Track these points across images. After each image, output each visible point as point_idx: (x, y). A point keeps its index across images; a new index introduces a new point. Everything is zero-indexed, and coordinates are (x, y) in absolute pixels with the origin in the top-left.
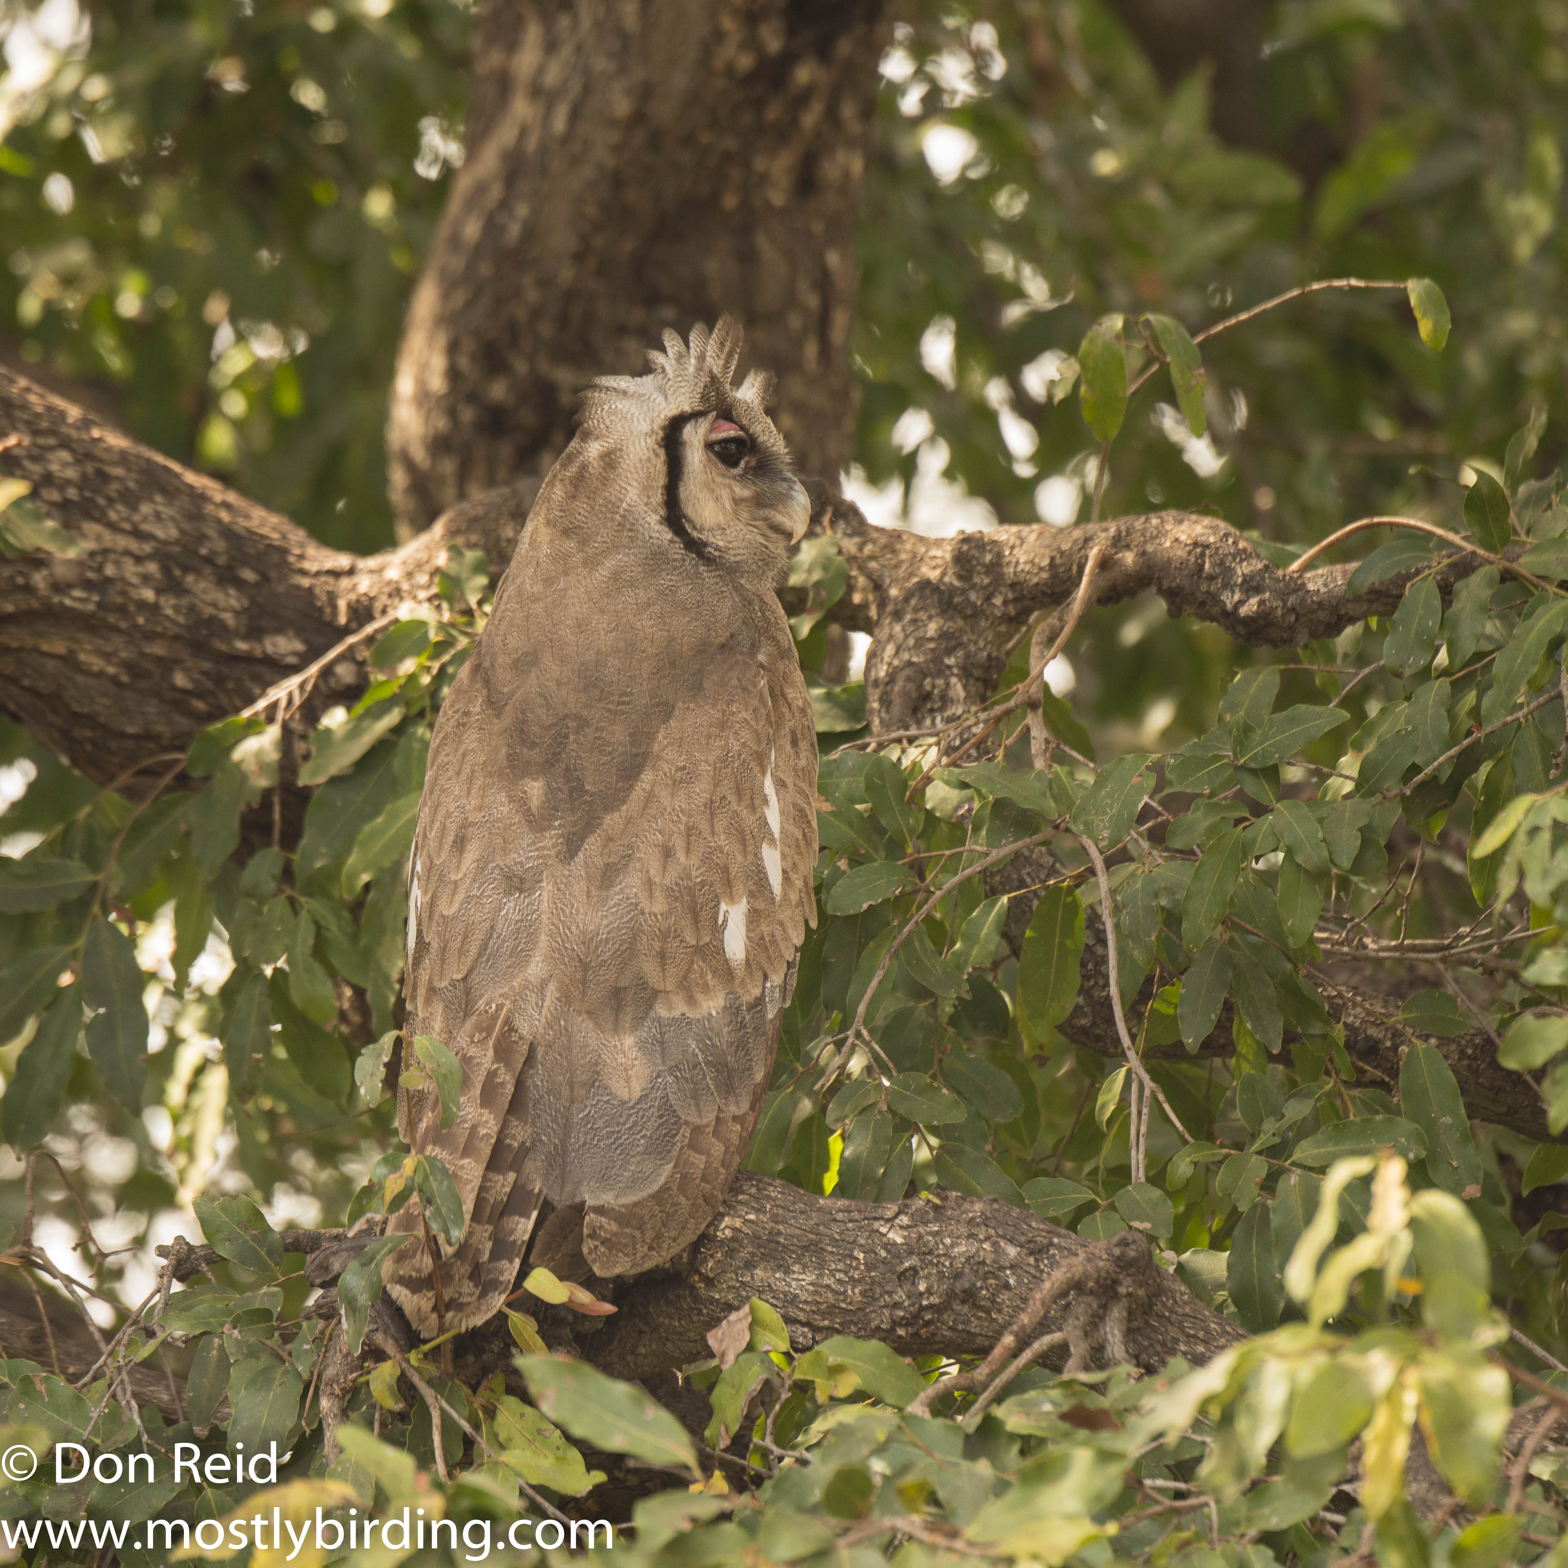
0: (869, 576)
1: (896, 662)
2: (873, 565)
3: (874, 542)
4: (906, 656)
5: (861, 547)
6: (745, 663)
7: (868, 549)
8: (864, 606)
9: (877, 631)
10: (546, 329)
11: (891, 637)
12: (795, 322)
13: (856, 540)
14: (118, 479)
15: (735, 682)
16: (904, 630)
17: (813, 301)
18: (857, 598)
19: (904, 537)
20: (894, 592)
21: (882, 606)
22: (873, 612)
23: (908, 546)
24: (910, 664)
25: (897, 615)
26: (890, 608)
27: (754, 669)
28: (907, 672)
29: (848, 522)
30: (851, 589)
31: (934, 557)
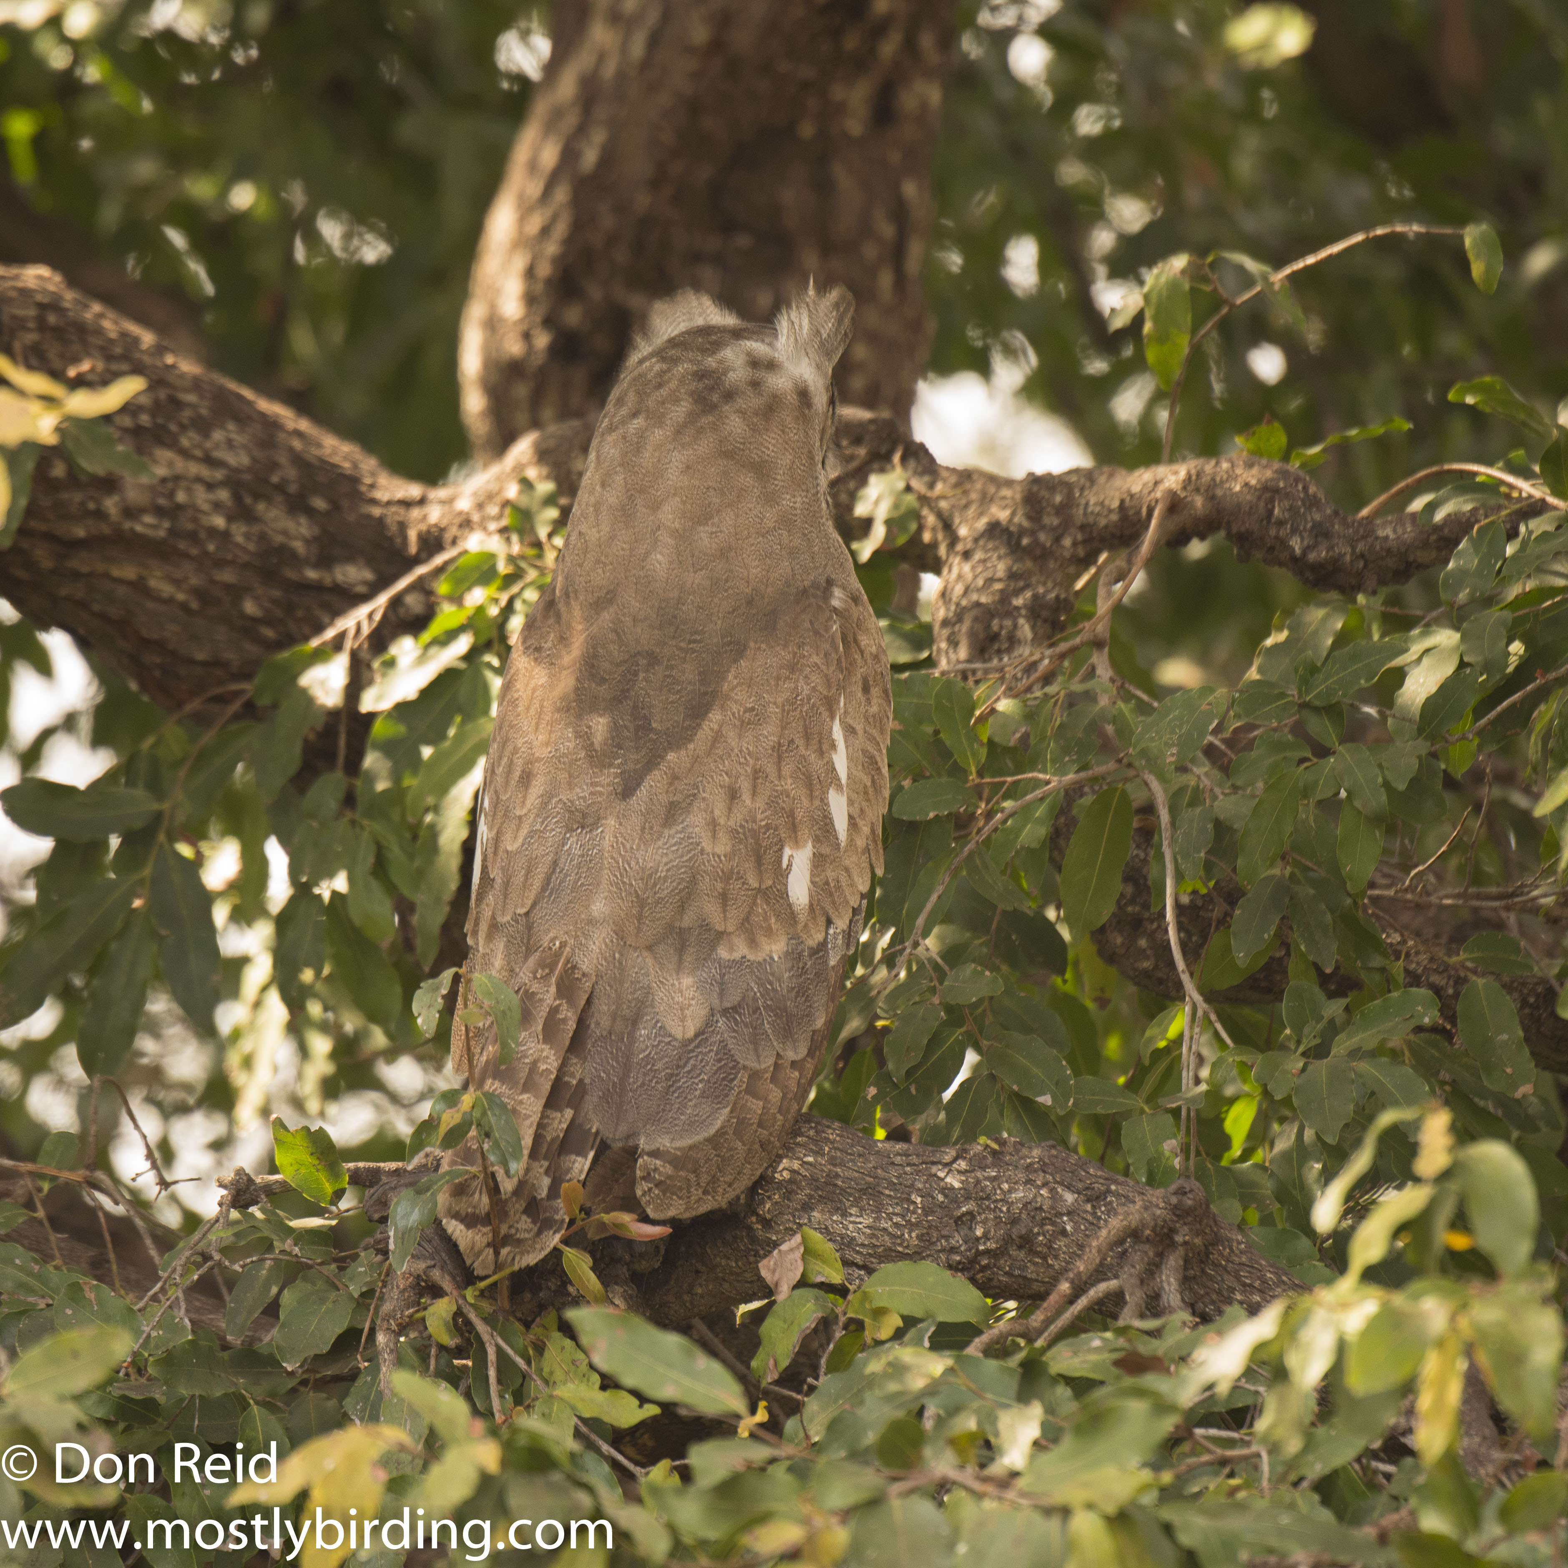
0: (939, 515)
1: (964, 603)
2: (943, 504)
3: (945, 480)
4: (974, 597)
5: (931, 486)
6: (818, 606)
7: (939, 487)
8: (934, 545)
9: (945, 571)
10: (622, 255)
11: (960, 577)
12: (870, 251)
13: (927, 478)
14: (190, 405)
15: (807, 625)
16: (973, 568)
17: (887, 230)
18: (927, 537)
19: (975, 477)
20: (963, 531)
21: (952, 545)
22: (942, 551)
23: (979, 486)
24: (978, 604)
25: (967, 555)
26: (960, 547)
27: (828, 614)
28: (975, 612)
29: (918, 461)
30: (921, 528)
31: (1004, 498)
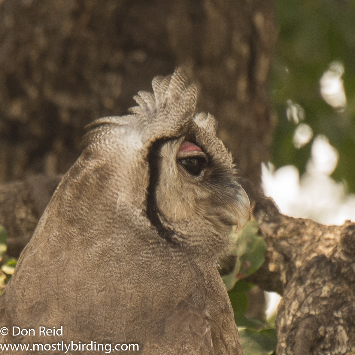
0: (281, 251)
1: (299, 314)
2: (284, 243)
3: (285, 227)
4: (306, 310)
5: (275, 231)
6: (195, 316)
7: (281, 232)
8: (277, 273)
9: (285, 292)
10: (51, 66)
11: (296, 296)
12: (231, 64)
13: (272, 225)
15: (187, 329)
16: (305, 291)
17: (244, 50)
18: (272, 267)
19: (307, 224)
20: (298, 263)
21: (290, 273)
22: (283, 278)
23: (310, 231)
24: (309, 315)
25: (301, 280)
26: (295, 275)
27: (202, 320)
28: (307, 321)
29: (266, 212)
30: (268, 260)
31: (328, 239)
